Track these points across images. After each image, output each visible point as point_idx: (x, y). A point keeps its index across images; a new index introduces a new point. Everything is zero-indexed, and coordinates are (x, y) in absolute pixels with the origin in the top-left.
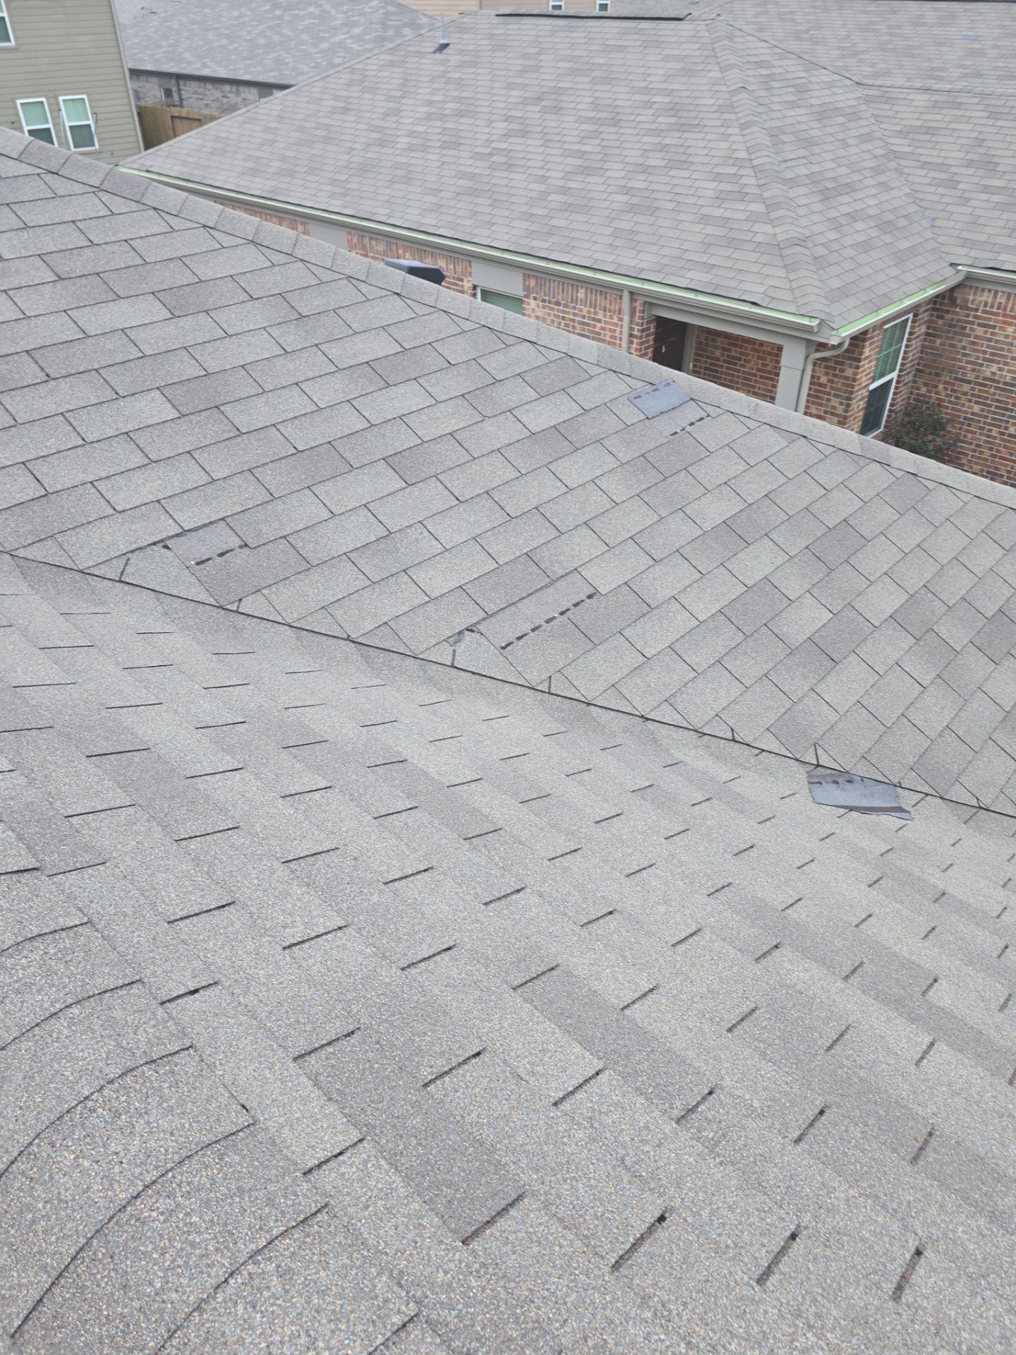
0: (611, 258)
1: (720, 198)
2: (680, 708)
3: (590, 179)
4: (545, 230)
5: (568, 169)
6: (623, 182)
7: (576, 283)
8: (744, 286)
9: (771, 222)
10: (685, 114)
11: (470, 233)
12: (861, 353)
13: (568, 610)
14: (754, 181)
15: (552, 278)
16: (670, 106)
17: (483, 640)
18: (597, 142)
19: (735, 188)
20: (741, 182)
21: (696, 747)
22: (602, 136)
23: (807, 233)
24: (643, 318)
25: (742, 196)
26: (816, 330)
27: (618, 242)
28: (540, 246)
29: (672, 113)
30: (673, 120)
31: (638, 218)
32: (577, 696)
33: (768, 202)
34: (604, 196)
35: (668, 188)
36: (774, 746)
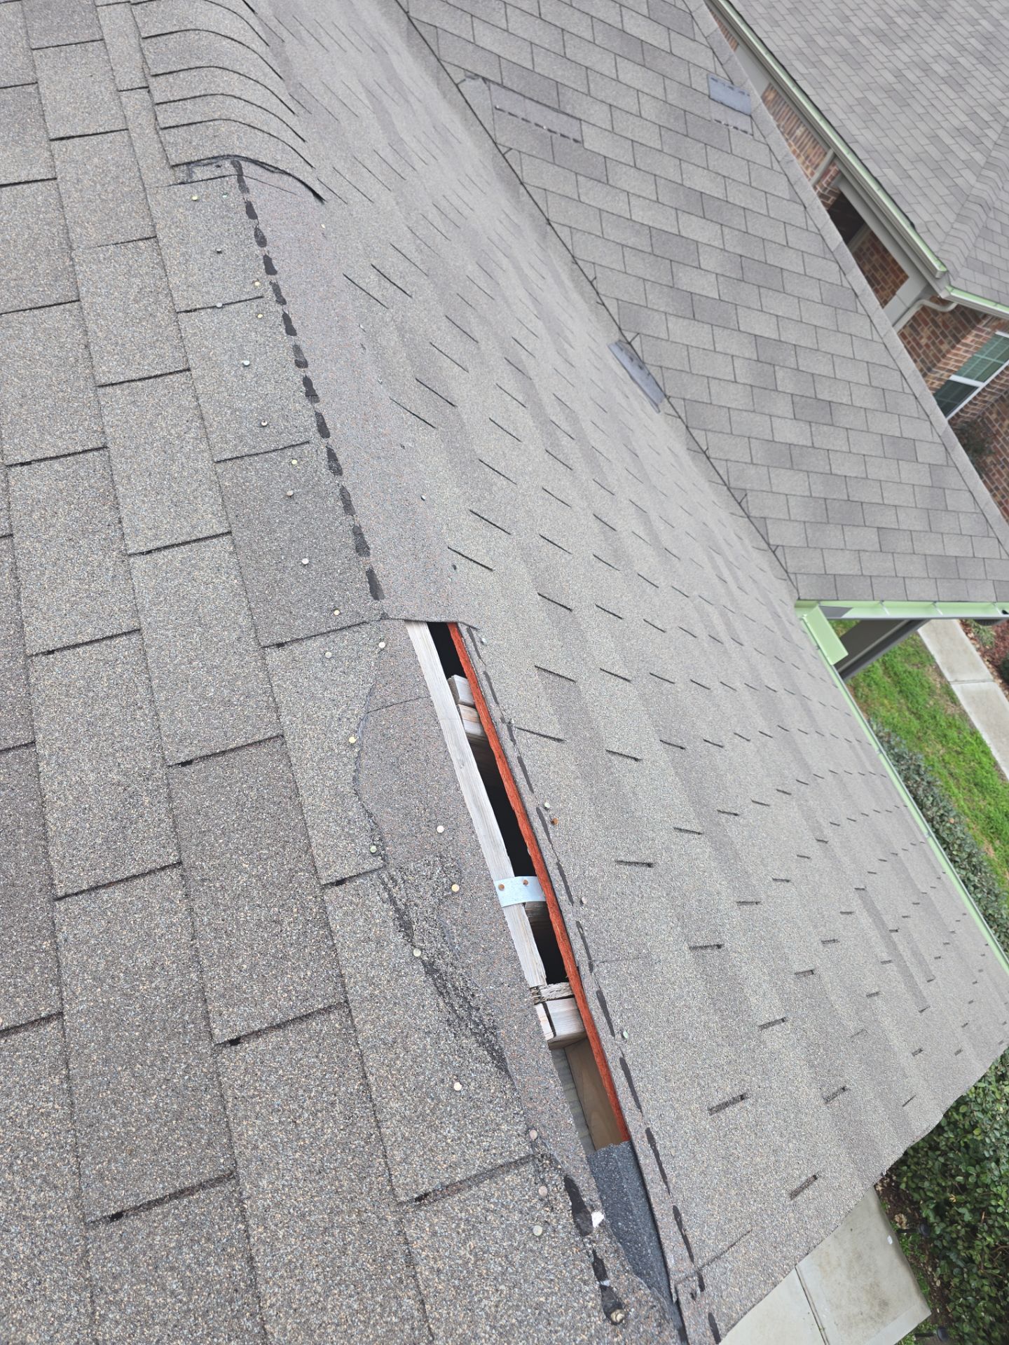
0: (842, 116)
1: (960, 132)
2: (574, 239)
3: (880, 46)
4: (813, 59)
5: (871, 25)
6: (901, 66)
7: (802, 119)
8: (918, 209)
9: (979, 176)
10: (994, 50)
11: (755, 19)
12: (964, 337)
13: (555, 133)
14: (994, 137)
15: (789, 102)
16: (989, 36)
17: (487, 92)
18: (910, 21)
19: (978, 132)
20: (986, 131)
21: (566, 264)
22: (919, 20)
23: (998, 204)
24: (829, 184)
25: (977, 142)
26: (937, 276)
27: (858, 109)
28: (799, 68)
29: (985, 42)
30: (981, 48)
31: (889, 102)
32: (518, 172)
33: (990, 160)
34: (879, 66)
35: (929, 95)
36: (613, 310)
